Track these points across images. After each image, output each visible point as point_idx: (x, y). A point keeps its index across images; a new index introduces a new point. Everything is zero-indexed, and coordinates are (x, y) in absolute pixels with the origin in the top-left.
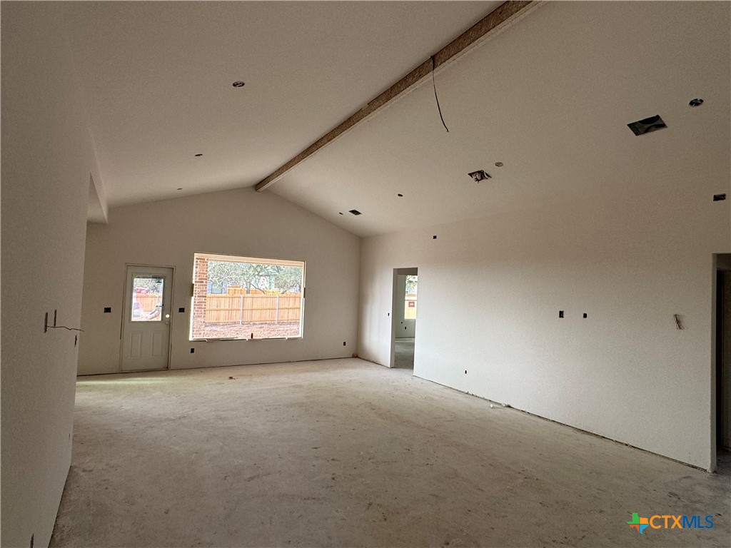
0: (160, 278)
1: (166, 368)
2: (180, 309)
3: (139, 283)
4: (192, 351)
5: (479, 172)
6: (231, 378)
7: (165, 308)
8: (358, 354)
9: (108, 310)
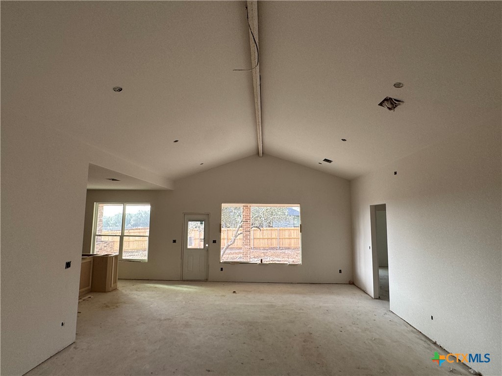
0: (202, 221)
1: (203, 280)
2: (214, 241)
3: (191, 225)
4: (222, 269)
5: (386, 100)
6: (234, 292)
7: (205, 240)
8: (353, 282)
9: (174, 241)
